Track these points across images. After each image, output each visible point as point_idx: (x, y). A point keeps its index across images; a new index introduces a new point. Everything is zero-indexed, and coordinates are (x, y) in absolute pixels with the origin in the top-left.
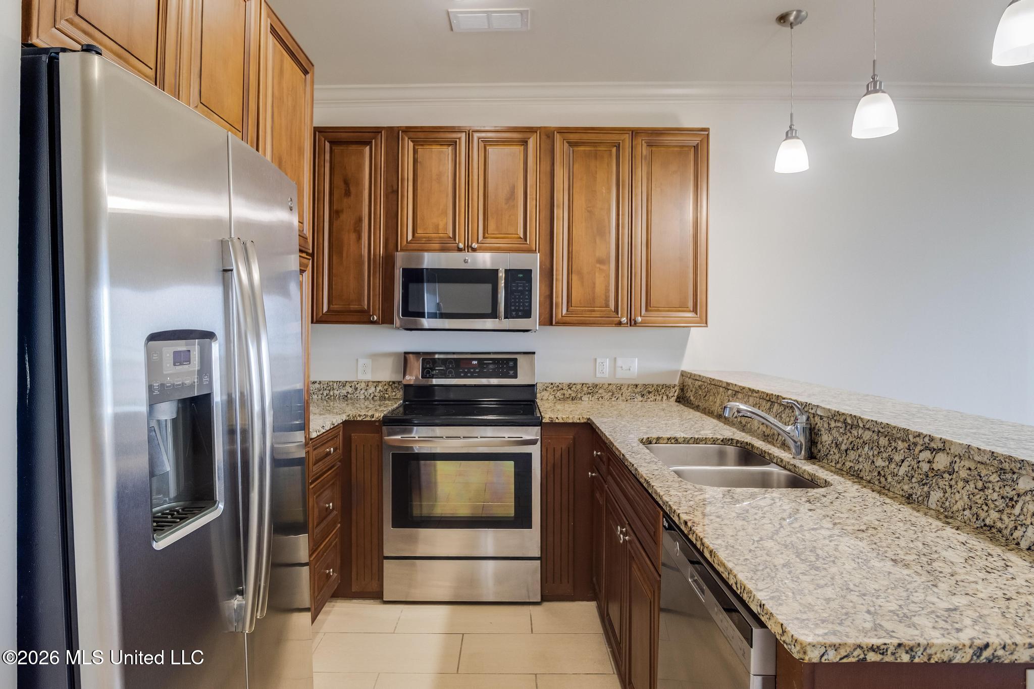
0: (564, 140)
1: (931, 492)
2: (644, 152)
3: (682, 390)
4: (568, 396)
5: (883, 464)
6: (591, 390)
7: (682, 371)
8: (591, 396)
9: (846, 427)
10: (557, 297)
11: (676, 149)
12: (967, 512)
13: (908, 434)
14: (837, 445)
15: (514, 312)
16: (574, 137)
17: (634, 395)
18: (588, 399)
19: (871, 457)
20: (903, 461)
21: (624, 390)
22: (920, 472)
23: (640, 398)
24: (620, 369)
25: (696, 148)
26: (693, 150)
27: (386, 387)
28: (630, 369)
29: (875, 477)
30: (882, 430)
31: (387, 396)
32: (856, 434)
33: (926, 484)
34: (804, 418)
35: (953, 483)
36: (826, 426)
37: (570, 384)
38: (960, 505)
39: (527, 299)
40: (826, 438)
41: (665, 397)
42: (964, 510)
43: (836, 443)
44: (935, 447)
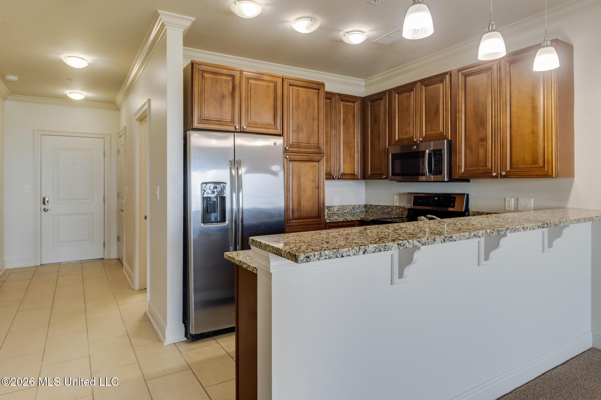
0: (461, 74)
2: (508, 69)
10: (459, 162)
15: (435, 172)
16: (466, 72)
24: (521, 205)
27: (403, 209)
28: (527, 206)
31: (403, 213)
39: (441, 165)
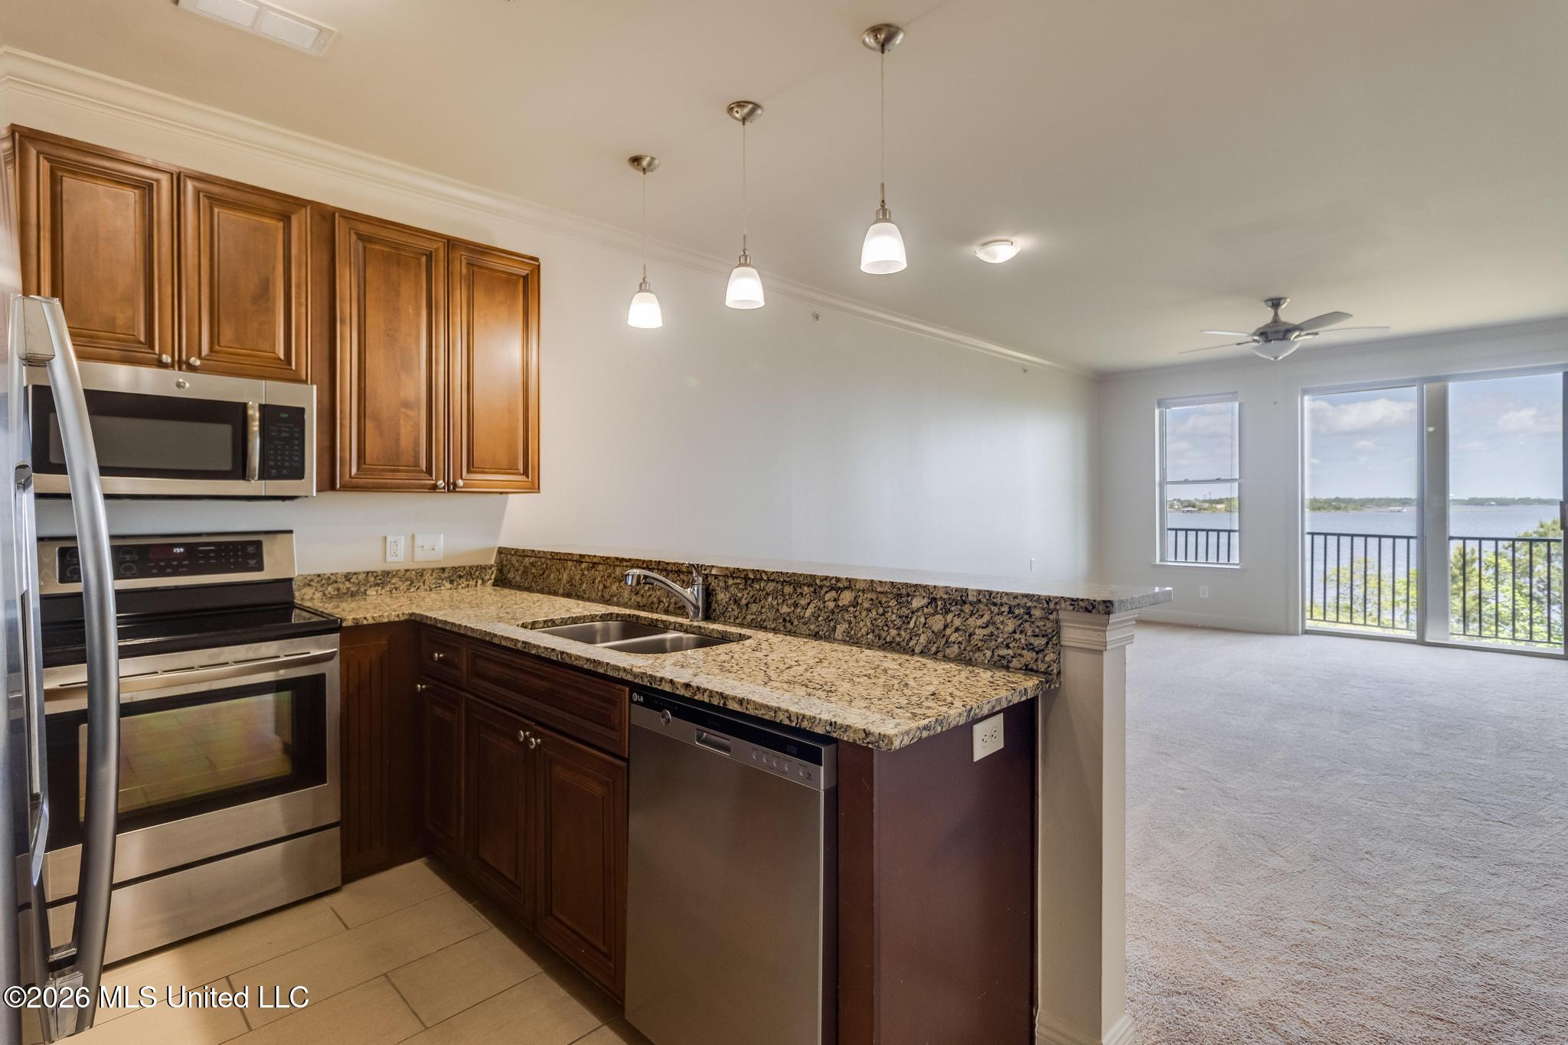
0: (350, 229)
1: (838, 626)
2: (464, 271)
3: (500, 570)
4: (344, 591)
5: (789, 610)
6: (380, 580)
7: (500, 548)
8: (380, 588)
9: (746, 582)
10: (342, 450)
11: (503, 275)
12: (870, 636)
13: (815, 579)
14: (736, 602)
15: (274, 469)
16: (364, 229)
17: (440, 581)
18: (375, 593)
19: (776, 606)
20: (809, 604)
21: (427, 576)
22: (826, 610)
23: (448, 586)
24: (421, 548)
25: (525, 278)
26: (521, 281)
28: (433, 549)
29: (780, 623)
30: (787, 579)
32: (758, 587)
33: (832, 620)
34: (701, 579)
35: (857, 613)
36: (722, 584)
37: (349, 573)
38: (864, 631)
39: (297, 451)
40: (722, 596)
41: (480, 582)
42: (867, 634)
43: (735, 600)
44: (841, 586)
